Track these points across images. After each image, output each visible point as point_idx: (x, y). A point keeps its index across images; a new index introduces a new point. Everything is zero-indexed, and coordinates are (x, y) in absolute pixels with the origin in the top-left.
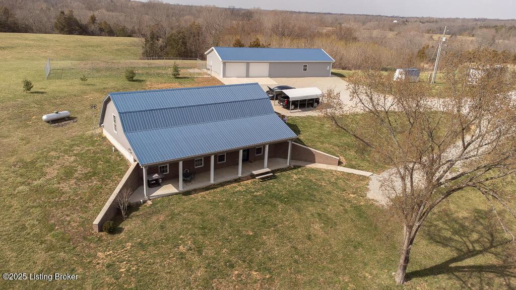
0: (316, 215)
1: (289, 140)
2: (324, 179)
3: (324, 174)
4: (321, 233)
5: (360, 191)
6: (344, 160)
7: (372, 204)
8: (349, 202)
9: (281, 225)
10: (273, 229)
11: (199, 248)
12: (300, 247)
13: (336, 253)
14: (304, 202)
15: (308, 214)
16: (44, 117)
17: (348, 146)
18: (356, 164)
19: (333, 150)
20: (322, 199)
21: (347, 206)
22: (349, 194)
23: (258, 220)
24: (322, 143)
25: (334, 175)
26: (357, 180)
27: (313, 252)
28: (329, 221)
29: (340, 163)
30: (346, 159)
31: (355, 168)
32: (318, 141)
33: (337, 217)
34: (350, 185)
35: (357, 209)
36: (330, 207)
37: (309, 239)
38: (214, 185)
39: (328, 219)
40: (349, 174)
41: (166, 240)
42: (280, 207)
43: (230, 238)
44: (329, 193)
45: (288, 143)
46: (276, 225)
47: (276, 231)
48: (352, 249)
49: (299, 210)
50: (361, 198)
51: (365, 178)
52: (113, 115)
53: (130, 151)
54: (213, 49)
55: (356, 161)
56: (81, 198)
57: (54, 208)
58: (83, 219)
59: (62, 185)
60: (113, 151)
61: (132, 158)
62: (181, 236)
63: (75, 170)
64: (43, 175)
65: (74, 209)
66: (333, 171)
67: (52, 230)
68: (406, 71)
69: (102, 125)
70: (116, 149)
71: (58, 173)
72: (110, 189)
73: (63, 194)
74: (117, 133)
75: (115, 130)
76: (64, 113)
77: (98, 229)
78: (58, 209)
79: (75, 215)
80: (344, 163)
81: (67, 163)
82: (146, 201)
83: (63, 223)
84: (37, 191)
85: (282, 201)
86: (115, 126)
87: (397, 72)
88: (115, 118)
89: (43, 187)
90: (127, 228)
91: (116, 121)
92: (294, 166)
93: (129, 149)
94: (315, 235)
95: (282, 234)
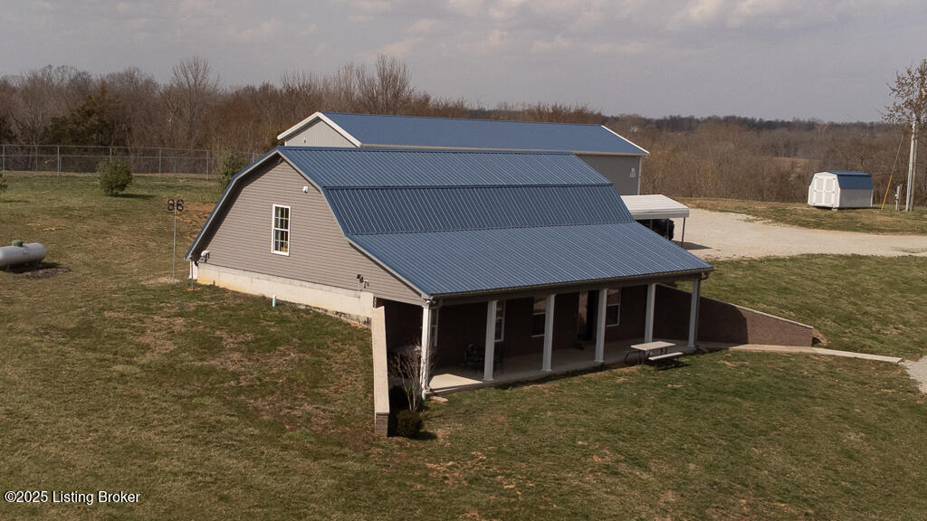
0: (837, 418)
2: (801, 368)
4: (869, 448)
5: (901, 384)
6: (821, 336)
8: (892, 400)
9: (776, 433)
10: (763, 437)
11: (635, 459)
12: (839, 469)
14: (794, 400)
15: (820, 416)
17: (812, 311)
18: (854, 342)
20: (827, 395)
21: (893, 406)
22: (879, 389)
23: (720, 423)
25: (818, 361)
26: (878, 368)
27: (872, 478)
28: (873, 428)
30: (825, 334)
31: (854, 350)
33: (884, 422)
34: (870, 376)
35: (915, 409)
36: (857, 407)
37: (851, 457)
38: (555, 374)
39: (868, 425)
40: (849, 359)
41: (552, 448)
42: (747, 405)
43: (685, 446)
44: (832, 386)
46: (767, 432)
47: (771, 440)
49: (795, 411)
50: (911, 394)
51: (890, 366)
52: (277, 208)
53: (362, 281)
54: (318, 120)
55: (849, 338)
56: (291, 381)
57: (243, 397)
58: (332, 412)
59: (213, 362)
60: (274, 305)
61: (368, 298)
62: (580, 443)
63: (214, 337)
64: (145, 348)
65: (295, 399)
66: (808, 354)
67: (283, 430)
68: (838, 176)
69: (203, 253)
70: (277, 300)
71: (175, 344)
72: (344, 363)
73: (235, 375)
74: (287, 254)
75: (276, 249)
76: (34, 247)
77: (386, 426)
78: (256, 399)
79: (309, 408)
80: (824, 342)
81: (177, 329)
82: (427, 396)
83: (292, 420)
84: (164, 373)
85: (741, 397)
86: (284, 236)
87: (815, 181)
88: (284, 212)
89: (171, 366)
90: (440, 433)
91: (287, 221)
92: (708, 349)
93: (359, 276)
94: (858, 452)
95: (790, 447)
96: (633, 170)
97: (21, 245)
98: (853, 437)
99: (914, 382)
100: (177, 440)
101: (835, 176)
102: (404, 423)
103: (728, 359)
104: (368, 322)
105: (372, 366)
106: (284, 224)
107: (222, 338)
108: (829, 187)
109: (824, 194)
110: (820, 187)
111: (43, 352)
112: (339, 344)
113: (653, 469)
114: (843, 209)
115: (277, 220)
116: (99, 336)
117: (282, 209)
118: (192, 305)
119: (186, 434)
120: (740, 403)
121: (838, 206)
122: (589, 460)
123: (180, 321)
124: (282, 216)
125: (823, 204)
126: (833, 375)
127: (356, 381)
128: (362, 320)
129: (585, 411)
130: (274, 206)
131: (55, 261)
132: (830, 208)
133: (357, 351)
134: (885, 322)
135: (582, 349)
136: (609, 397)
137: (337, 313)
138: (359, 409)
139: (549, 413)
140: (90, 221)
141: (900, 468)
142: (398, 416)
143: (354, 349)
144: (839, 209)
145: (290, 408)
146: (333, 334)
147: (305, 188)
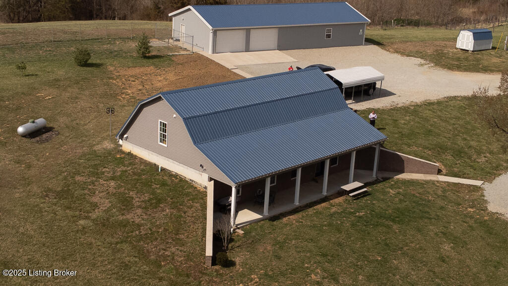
0: (440, 235)
1: (375, 145)
2: (429, 193)
3: (425, 186)
4: (453, 254)
5: (479, 204)
6: (443, 167)
7: (497, 218)
8: (471, 217)
9: (407, 248)
10: (400, 252)
11: (333, 275)
12: (436, 270)
13: (478, 275)
14: (420, 221)
15: (432, 234)
16: (21, 130)
17: (441, 148)
18: (460, 171)
19: (426, 155)
20: (438, 216)
21: (472, 222)
22: (466, 208)
23: (379, 243)
24: (409, 146)
25: (438, 186)
26: (469, 192)
27: (452, 275)
28: (458, 240)
29: (439, 172)
30: (445, 166)
31: (459, 177)
32: (403, 144)
33: (465, 235)
34: (464, 198)
35: (483, 224)
36: (452, 224)
37: (443, 261)
38: (300, 207)
39: (456, 238)
40: (455, 184)
41: (292, 270)
42: (395, 227)
43: (359, 263)
44: (442, 208)
45: (375, 148)
46: (402, 248)
47: (404, 254)
48: (493, 269)
49: (419, 230)
50: (482, 212)
51: (476, 189)
52: (161, 122)
53: (203, 167)
54: (189, 10)
55: (458, 168)
56: (166, 230)
57: (142, 243)
58: (185, 252)
59: (128, 217)
60: (160, 171)
61: (205, 176)
62: (306, 265)
63: (129, 197)
64: (95, 206)
65: (167, 243)
66: (434, 181)
67: (160, 266)
68: (474, 33)
69: (125, 136)
70: (161, 167)
71: (110, 202)
72: (192, 217)
73: (139, 226)
74: (166, 146)
75: (161, 142)
76: (40, 121)
77: (211, 262)
78: (148, 244)
79: (173, 249)
80: (444, 171)
81: (111, 190)
82: (234, 230)
83: (165, 258)
84: (104, 224)
85: (393, 221)
86: (164, 136)
87: (461, 35)
88: (165, 125)
89: (108, 219)
90: (237, 260)
91: (166, 130)
92: (382, 178)
93: (201, 165)
94: (448, 257)
95: (413, 257)
96: (361, 30)
97: (33, 122)
98: (447, 247)
99: (486, 202)
100: (109, 277)
101: (472, 34)
102: (219, 260)
103: (392, 187)
104: (206, 188)
105: (206, 219)
106: (165, 131)
107: (133, 198)
108: (468, 39)
109: (465, 43)
110: (463, 38)
111: (46, 211)
112: (190, 202)
113: (341, 282)
114: (475, 51)
115: (161, 128)
116: (72, 197)
117: (163, 123)
118: (119, 170)
119: (113, 272)
120: (392, 225)
121: (472, 50)
122: (309, 278)
123: (112, 183)
124: (163, 126)
125: (464, 48)
126: (444, 197)
127: (198, 229)
128: (203, 186)
129: (312, 240)
130: (159, 121)
131: (51, 125)
132: (468, 51)
133: (200, 208)
134: (479, 153)
135: (317, 182)
136: (325, 226)
137: (191, 180)
138: (198, 249)
139: (294, 242)
140: (69, 89)
141: (468, 266)
142: (217, 256)
143: (198, 205)
144: (473, 51)
145: (165, 250)
146: (188, 194)
147: (175, 116)
